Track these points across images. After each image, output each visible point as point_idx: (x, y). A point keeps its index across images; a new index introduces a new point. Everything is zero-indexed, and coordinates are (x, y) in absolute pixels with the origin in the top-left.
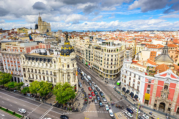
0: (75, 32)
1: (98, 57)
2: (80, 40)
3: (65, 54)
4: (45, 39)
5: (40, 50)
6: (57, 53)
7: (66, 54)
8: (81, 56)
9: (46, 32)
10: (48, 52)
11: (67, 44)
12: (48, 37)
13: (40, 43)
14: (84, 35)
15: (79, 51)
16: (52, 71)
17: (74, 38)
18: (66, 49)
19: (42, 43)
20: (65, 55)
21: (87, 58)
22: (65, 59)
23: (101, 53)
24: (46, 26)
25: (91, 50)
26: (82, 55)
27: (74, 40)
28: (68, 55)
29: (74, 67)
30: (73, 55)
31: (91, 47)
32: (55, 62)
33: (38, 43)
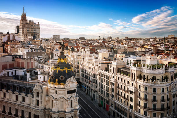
0: (84, 38)
1: (124, 90)
2: (91, 55)
3: (57, 80)
4: (27, 50)
5: (16, 71)
6: (44, 77)
7: (59, 79)
8: (91, 87)
9: (30, 39)
10: (28, 75)
11: (62, 61)
12: (33, 49)
13: (17, 58)
14: (99, 44)
15: (87, 77)
16: (32, 113)
17: (78, 50)
18: (59, 71)
19: (20, 58)
20: (56, 82)
21: (102, 91)
22: (56, 89)
23: (131, 83)
24: (33, 28)
25: (110, 74)
26: (94, 84)
27: (79, 53)
28: (62, 82)
29: (73, 109)
30: (72, 84)
31: (110, 68)
32: (38, 96)
33: (13, 58)
